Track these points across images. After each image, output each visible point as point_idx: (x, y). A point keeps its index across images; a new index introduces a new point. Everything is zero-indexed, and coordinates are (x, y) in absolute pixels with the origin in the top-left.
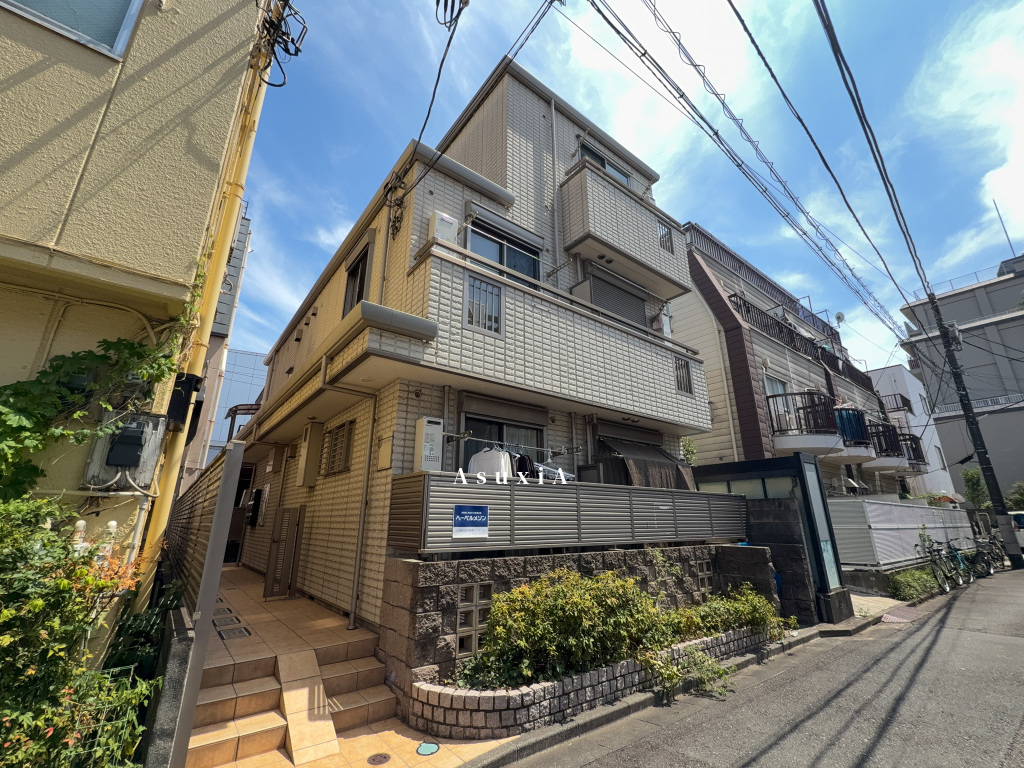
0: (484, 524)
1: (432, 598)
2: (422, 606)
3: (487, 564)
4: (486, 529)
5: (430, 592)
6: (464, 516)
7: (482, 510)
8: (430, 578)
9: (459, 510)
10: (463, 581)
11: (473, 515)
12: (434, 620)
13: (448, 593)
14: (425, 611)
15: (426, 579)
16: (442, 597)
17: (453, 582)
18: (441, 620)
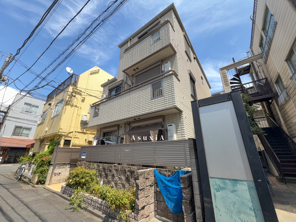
8: (78, 164)
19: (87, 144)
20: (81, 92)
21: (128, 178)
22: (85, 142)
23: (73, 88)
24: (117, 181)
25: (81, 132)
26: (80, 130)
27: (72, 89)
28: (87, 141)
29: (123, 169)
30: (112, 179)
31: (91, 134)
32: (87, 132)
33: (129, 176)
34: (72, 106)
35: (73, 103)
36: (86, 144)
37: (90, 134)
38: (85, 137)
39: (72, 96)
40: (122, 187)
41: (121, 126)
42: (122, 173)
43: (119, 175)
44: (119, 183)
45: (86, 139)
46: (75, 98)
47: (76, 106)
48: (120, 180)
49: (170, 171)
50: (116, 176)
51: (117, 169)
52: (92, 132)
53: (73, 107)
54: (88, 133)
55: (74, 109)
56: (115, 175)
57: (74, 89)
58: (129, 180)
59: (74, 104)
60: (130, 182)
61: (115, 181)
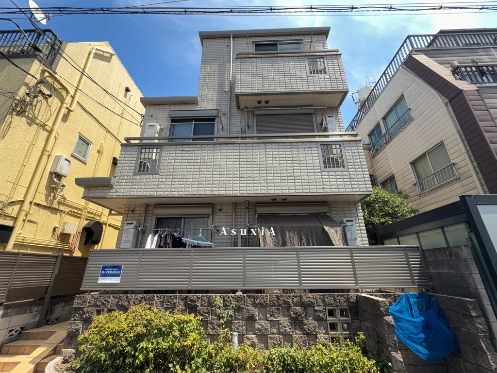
0: (118, 275)
1: (80, 313)
2: (74, 317)
3: (116, 298)
4: (119, 278)
5: (79, 311)
6: (106, 271)
7: (119, 268)
8: (80, 303)
9: (104, 268)
10: (98, 306)
11: (112, 271)
12: (78, 325)
13: (88, 312)
14: (75, 320)
15: (78, 303)
16: (84, 314)
17: (93, 306)
18: (81, 326)
19: (56, 242)
20: (64, 93)
21: (300, 318)
22: (52, 237)
23: (43, 72)
24: (266, 329)
25: (45, 204)
26: (44, 199)
27: (40, 71)
28: (58, 232)
29: (281, 302)
30: (246, 327)
31: (71, 215)
32: (62, 208)
33: (301, 314)
34: (32, 121)
35: (36, 113)
36: (53, 242)
37: (67, 214)
38: (55, 220)
39: (35, 92)
40: (282, 340)
41: (218, 208)
42: (278, 309)
43: (268, 315)
44: (272, 333)
45: (55, 229)
46: (44, 102)
47: (43, 126)
48: (274, 326)
49: (390, 296)
50: (259, 319)
51: (261, 304)
52: (74, 210)
53: (35, 127)
54: (62, 212)
55: (37, 134)
56: (257, 318)
57: (47, 74)
58: (302, 322)
59: (39, 118)
60: (305, 327)
61: (260, 330)
